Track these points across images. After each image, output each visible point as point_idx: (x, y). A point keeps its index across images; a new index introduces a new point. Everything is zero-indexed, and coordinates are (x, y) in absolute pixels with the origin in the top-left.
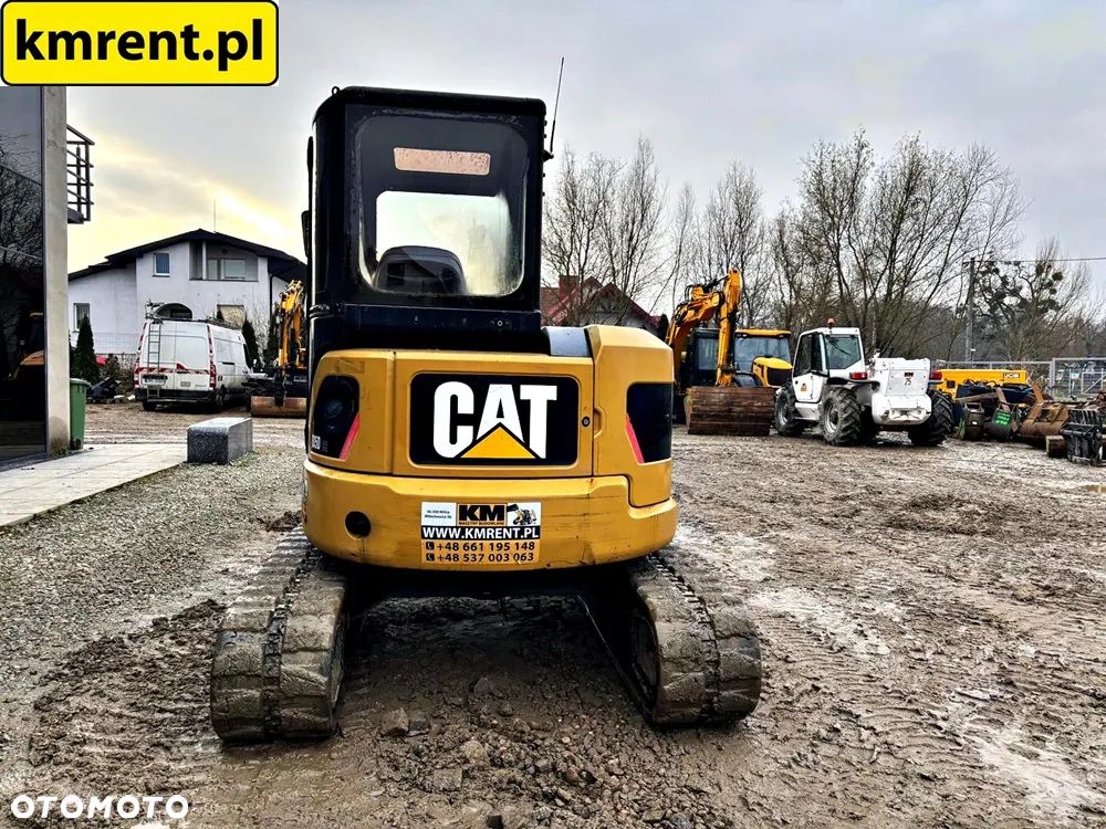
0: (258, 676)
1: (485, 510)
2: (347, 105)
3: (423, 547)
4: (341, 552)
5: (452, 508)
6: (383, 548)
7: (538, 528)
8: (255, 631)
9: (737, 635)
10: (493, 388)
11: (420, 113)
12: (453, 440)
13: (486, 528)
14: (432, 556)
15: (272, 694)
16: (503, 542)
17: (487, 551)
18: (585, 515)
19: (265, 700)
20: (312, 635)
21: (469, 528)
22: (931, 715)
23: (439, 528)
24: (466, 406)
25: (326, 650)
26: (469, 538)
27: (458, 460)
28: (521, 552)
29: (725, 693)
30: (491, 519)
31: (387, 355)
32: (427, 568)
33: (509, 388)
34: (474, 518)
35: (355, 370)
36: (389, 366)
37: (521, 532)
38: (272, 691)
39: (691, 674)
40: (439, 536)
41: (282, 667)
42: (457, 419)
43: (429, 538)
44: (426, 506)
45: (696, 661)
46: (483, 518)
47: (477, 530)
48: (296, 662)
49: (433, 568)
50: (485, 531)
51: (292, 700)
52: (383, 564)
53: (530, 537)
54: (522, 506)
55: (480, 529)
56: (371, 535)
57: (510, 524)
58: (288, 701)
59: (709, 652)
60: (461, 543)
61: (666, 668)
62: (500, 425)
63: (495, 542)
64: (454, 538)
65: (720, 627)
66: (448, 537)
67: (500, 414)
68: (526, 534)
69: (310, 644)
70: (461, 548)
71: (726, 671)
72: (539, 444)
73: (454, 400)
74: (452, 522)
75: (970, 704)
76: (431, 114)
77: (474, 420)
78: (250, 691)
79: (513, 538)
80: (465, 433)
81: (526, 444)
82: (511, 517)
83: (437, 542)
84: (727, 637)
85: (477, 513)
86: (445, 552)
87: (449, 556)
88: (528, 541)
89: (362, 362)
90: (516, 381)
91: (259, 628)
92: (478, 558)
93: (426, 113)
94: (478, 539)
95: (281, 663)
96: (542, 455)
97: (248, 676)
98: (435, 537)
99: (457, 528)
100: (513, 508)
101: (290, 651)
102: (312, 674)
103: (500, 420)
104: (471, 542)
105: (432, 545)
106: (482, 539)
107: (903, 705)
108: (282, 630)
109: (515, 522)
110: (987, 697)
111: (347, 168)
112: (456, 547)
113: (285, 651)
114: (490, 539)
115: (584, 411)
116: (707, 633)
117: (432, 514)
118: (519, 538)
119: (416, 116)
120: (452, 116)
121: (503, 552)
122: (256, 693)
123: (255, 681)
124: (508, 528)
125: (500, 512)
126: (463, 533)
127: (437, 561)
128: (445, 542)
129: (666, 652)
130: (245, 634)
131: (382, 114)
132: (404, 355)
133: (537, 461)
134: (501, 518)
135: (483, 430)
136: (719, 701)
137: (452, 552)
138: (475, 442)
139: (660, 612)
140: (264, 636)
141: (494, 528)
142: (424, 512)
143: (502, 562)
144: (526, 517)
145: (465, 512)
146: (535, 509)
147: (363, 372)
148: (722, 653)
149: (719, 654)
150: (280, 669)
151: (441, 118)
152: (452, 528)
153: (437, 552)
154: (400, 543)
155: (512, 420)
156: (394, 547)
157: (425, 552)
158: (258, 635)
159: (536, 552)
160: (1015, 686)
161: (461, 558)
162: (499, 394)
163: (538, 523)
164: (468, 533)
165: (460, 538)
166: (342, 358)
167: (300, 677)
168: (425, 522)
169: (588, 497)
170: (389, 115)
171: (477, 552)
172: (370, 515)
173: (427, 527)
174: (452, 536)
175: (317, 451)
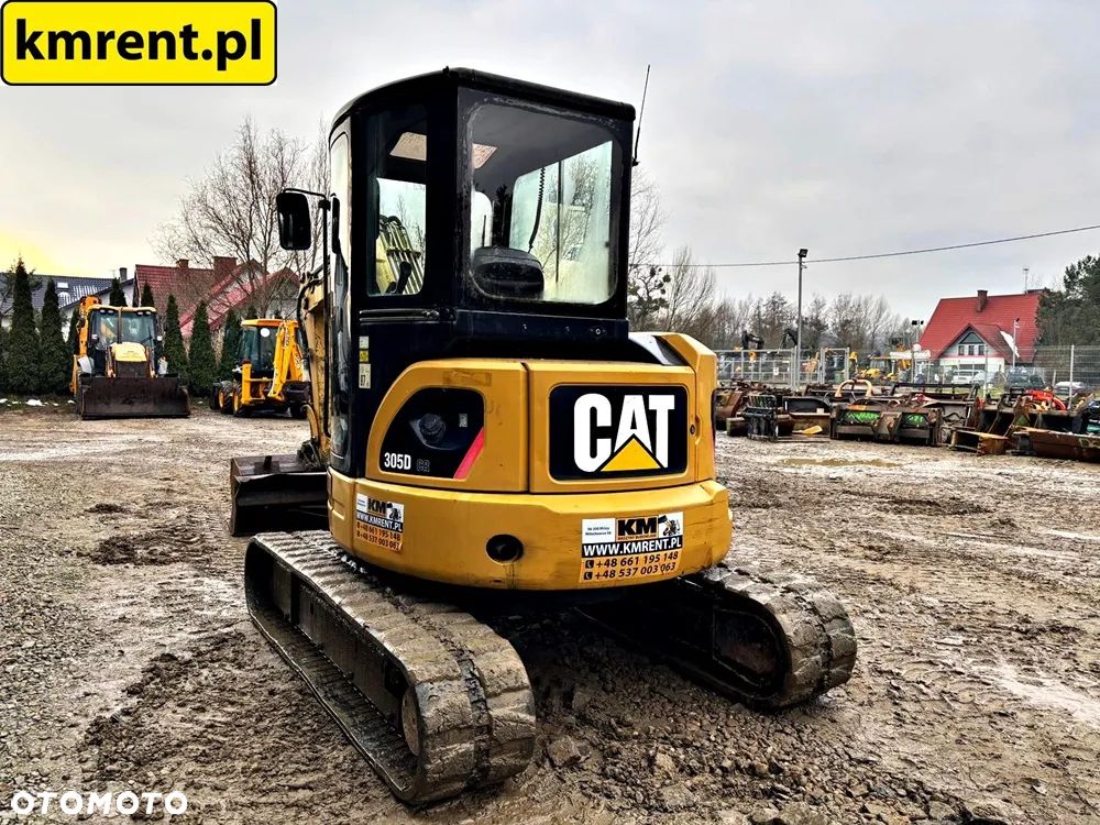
0: (470, 727)
1: (641, 523)
2: (459, 89)
3: (583, 565)
4: (477, 582)
5: (612, 524)
6: (536, 571)
7: (681, 537)
8: (451, 679)
9: (837, 617)
10: (628, 399)
11: (529, 105)
12: (593, 453)
13: (642, 541)
14: (590, 574)
15: (483, 744)
16: (655, 554)
17: (641, 565)
18: (710, 520)
19: (478, 751)
20: (509, 672)
21: (627, 543)
22: (943, 664)
23: (599, 545)
24: (604, 420)
25: (527, 687)
26: (627, 553)
27: (598, 474)
28: (668, 561)
29: (833, 671)
30: (646, 532)
31: (515, 365)
32: (584, 587)
33: (640, 398)
34: (631, 532)
35: (479, 383)
36: (522, 378)
37: (669, 543)
38: (483, 741)
39: (813, 658)
40: (599, 553)
41: (491, 712)
42: (597, 433)
43: (589, 556)
44: (587, 524)
45: (816, 646)
46: (639, 532)
47: (634, 544)
48: (502, 706)
49: (589, 586)
50: (640, 545)
51: (498, 746)
52: (538, 588)
53: (675, 547)
54: (670, 517)
55: (636, 542)
56: (524, 558)
57: (661, 536)
58: (499, 749)
59: (821, 635)
60: (619, 558)
61: (797, 657)
62: (634, 436)
63: (649, 555)
64: (614, 554)
65: (823, 611)
66: (608, 554)
67: (634, 426)
68: (673, 544)
69: (512, 683)
70: (618, 562)
71: (837, 650)
72: (663, 455)
73: (593, 412)
74: (612, 538)
75: (955, 650)
76: (539, 108)
77: (611, 433)
78: (464, 745)
79: (663, 549)
80: (604, 445)
81: (653, 455)
82: (662, 527)
83: (596, 560)
84: (830, 621)
85: (634, 527)
86: (604, 568)
87: (606, 575)
88: (674, 551)
89: (488, 374)
90: (646, 391)
91: (455, 674)
92: (632, 572)
93: (533, 106)
94: (634, 553)
95: (487, 709)
96: (665, 465)
97: (460, 729)
98: (595, 555)
99: (616, 543)
100: (663, 520)
101: (495, 695)
102: (522, 716)
103: (634, 431)
104: (628, 557)
105: (592, 563)
106: (638, 553)
107: (916, 659)
108: (477, 673)
109: (664, 534)
110: (960, 642)
111: (459, 159)
112: (614, 563)
113: (489, 696)
114: (646, 552)
115: (691, 422)
116: (815, 620)
117: (592, 531)
118: (668, 549)
119: (525, 108)
120: (558, 112)
121: (653, 564)
122: (468, 746)
123: (467, 732)
124: (659, 539)
125: (653, 524)
126: (621, 548)
127: (594, 578)
128: (604, 560)
129: (796, 641)
130: (442, 684)
131: (491, 102)
132: (537, 366)
133: (661, 471)
134: (654, 530)
135: (621, 439)
136: (829, 679)
137: (610, 569)
138: (613, 455)
139: (776, 606)
140: (462, 682)
141: (648, 541)
142: (585, 530)
143: (652, 574)
144: (673, 527)
145: (623, 528)
146: (678, 517)
147: (489, 384)
148: (831, 634)
149: (829, 637)
150: (490, 716)
151: (547, 113)
152: (612, 544)
153: (595, 570)
154: (559, 564)
155: (643, 432)
156: (551, 568)
157: (584, 570)
158: (455, 683)
159: (678, 561)
160: (966, 631)
161: (617, 574)
162: (633, 404)
163: (681, 532)
164: (626, 548)
165: (619, 554)
166: (457, 370)
167: (512, 721)
168: (586, 539)
169: (711, 504)
170: (499, 104)
171: (634, 565)
172: (522, 536)
173: (587, 545)
174: (611, 552)
175: (403, 471)
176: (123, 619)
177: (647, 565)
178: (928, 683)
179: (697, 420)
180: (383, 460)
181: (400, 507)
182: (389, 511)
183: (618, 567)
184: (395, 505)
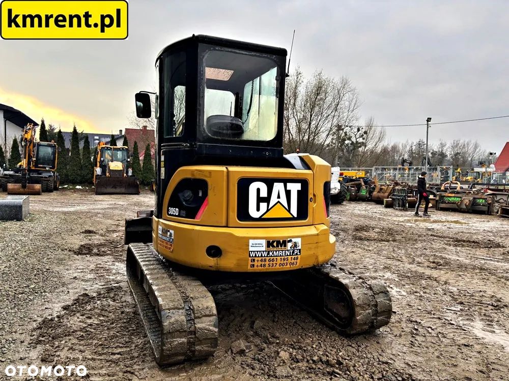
0: (185, 331)
1: (278, 242)
2: (199, 44)
3: (250, 261)
5: (264, 242)
6: (228, 263)
7: (300, 250)
8: (179, 309)
9: (382, 292)
10: (275, 184)
11: (233, 50)
12: (258, 209)
13: (279, 251)
14: (253, 265)
15: (192, 339)
16: (286, 257)
17: (279, 262)
18: (317, 243)
19: (189, 342)
20: (207, 308)
21: (271, 251)
22: (445, 319)
23: (258, 252)
24: (264, 194)
25: (215, 315)
26: (271, 256)
27: (260, 219)
28: (293, 261)
29: (379, 318)
30: (281, 246)
31: (223, 168)
32: (251, 271)
33: (282, 184)
34: (273, 246)
35: (206, 176)
36: (225, 174)
37: (293, 252)
38: (192, 338)
39: (367, 311)
40: (257, 256)
41: (196, 325)
42: (260, 200)
43: (253, 257)
44: (251, 242)
45: (369, 305)
46: (277, 246)
47: (275, 252)
48: (202, 323)
49: (253, 271)
50: (278, 252)
51: (200, 341)
52: (229, 270)
53: (297, 254)
54: (294, 240)
55: (276, 251)
56: (222, 257)
57: (289, 248)
58: (199, 342)
59: (372, 301)
60: (268, 258)
61: (358, 309)
62: (279, 202)
63: (283, 257)
64: (265, 256)
65: (375, 289)
66: (262, 256)
67: (279, 197)
68: (295, 253)
69: (208, 313)
70: (267, 260)
71: (380, 309)
72: (294, 211)
73: (258, 190)
74: (264, 249)
75: (454, 313)
76: (238, 51)
77: (267, 200)
78: (182, 339)
79: (290, 255)
80: (263, 206)
81: (289, 211)
82: (289, 245)
83: (256, 259)
84: (378, 294)
85: (275, 244)
86: (260, 263)
87: (261, 266)
88: (296, 256)
89: (210, 172)
90: (285, 181)
91: (181, 307)
92: (274, 265)
93: (236, 51)
94: (275, 256)
95: (195, 324)
96: (295, 216)
97: (180, 332)
98: (256, 256)
99: (266, 251)
100: (290, 241)
101: (199, 318)
102: (211, 328)
103: (278, 200)
104: (272, 258)
105: (254, 260)
106: (277, 256)
107: (432, 316)
108: (192, 307)
109: (291, 248)
110: (459, 309)
111: (199, 75)
112: (265, 260)
113: (196, 318)
114: (281, 256)
115: (310, 196)
116: (370, 293)
117: (254, 245)
118: (292, 255)
119: (231, 52)
120: (247, 53)
121: (285, 262)
122: (184, 340)
123: (184, 334)
124: (288, 251)
125: (284, 243)
126: (268, 254)
127: (255, 267)
128: (260, 259)
129: (358, 302)
130: (174, 311)
131: (215, 50)
132: (232, 169)
133: (293, 219)
134: (285, 246)
135: (271, 204)
136: (377, 322)
137: (263, 263)
138: (268, 210)
139: (350, 285)
140: (184, 311)
141: (282, 251)
142: (250, 244)
143: (285, 266)
144: (295, 245)
145: (269, 244)
146: (299, 241)
147: (210, 176)
148: (378, 301)
149: (376, 302)
150: (195, 327)
151: (242, 54)
152: (264, 251)
153: (256, 263)
154: (238, 260)
155: (283, 200)
156: (235, 262)
157: (250, 263)
158: (181, 311)
159: (298, 261)
160: (464, 304)
161: (267, 265)
162: (278, 187)
163: (300, 248)
164: (271, 253)
165: (267, 256)
166: (197, 170)
167: (205, 330)
168: (251, 249)
169: (318, 235)
170: (218, 50)
171: (274, 263)
172: (222, 247)
173: (252, 252)
174: (263, 255)
175: (175, 216)
176: (75, 278)
177: (282, 262)
178: (433, 328)
179: (314, 195)
180: (168, 210)
181: (172, 232)
182: (169, 233)
183: (267, 263)
184: (171, 231)
